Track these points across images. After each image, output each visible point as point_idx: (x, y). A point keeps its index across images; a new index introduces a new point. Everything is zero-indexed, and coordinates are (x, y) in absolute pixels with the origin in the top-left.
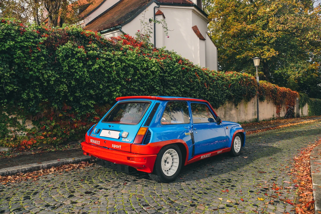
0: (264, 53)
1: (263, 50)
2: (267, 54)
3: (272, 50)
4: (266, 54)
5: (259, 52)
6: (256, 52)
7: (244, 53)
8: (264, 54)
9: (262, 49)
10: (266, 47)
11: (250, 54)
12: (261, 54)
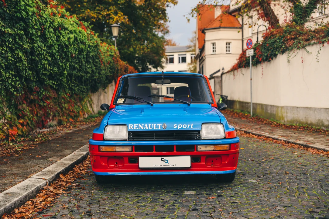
0: (111, 16)
1: (110, 12)
2: (116, 18)
3: (120, 14)
4: (114, 18)
5: (105, 13)
6: (99, 13)
7: (84, 12)
8: (111, 18)
9: (108, 10)
10: (113, 8)
11: (93, 15)
12: (107, 16)
